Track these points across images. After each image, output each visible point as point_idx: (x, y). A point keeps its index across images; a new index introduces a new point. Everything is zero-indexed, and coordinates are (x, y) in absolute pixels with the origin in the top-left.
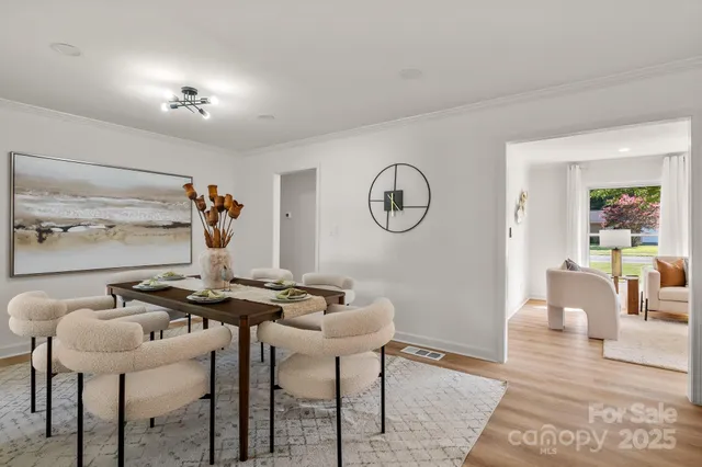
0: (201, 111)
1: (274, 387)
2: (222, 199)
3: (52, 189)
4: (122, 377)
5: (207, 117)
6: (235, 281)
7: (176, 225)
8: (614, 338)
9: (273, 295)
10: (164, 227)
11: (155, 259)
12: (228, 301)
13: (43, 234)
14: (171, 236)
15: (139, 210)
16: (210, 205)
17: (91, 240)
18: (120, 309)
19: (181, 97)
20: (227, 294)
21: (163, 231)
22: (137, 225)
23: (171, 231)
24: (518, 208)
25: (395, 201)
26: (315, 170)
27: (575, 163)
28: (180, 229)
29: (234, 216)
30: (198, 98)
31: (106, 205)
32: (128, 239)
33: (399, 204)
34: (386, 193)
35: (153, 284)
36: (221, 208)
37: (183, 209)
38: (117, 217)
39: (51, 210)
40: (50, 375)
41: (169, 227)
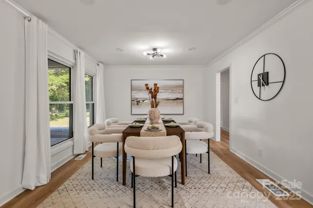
5: (165, 56)
7: (177, 99)
10: (173, 100)
13: (138, 103)
14: (175, 103)
15: (164, 94)
21: (172, 101)
22: (163, 99)
23: (175, 101)
25: (264, 80)
26: (229, 68)
28: (179, 101)
33: (266, 82)
34: (259, 75)
37: (180, 93)
39: (140, 96)
41: (174, 100)
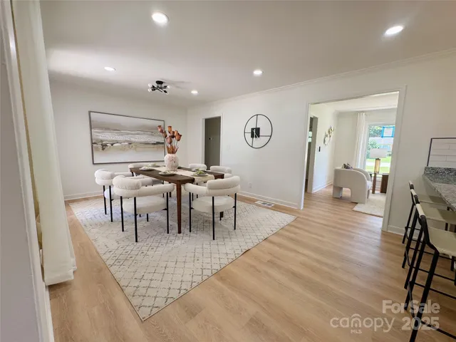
0: (165, 91)
1: (191, 208)
2: (174, 132)
3: (106, 128)
4: (135, 199)
5: (167, 94)
6: (179, 168)
7: (158, 143)
8: (363, 203)
9: (192, 173)
11: (147, 158)
12: (174, 175)
13: (104, 146)
14: (156, 148)
15: (142, 136)
16: (168, 135)
17: (123, 149)
18: (135, 177)
19: (156, 85)
20: (175, 173)
21: (152, 146)
22: (141, 143)
23: (156, 146)
24: (326, 136)
25: (256, 133)
26: (220, 118)
27: (363, 112)
28: (159, 145)
29: (179, 140)
30: (163, 85)
31: (128, 134)
32: (137, 149)
33: (258, 135)
34: (253, 129)
35: (147, 168)
36: (173, 137)
37: (160, 136)
38: (133, 139)
39: (107, 136)
40: (111, 200)
41: (154, 144)
